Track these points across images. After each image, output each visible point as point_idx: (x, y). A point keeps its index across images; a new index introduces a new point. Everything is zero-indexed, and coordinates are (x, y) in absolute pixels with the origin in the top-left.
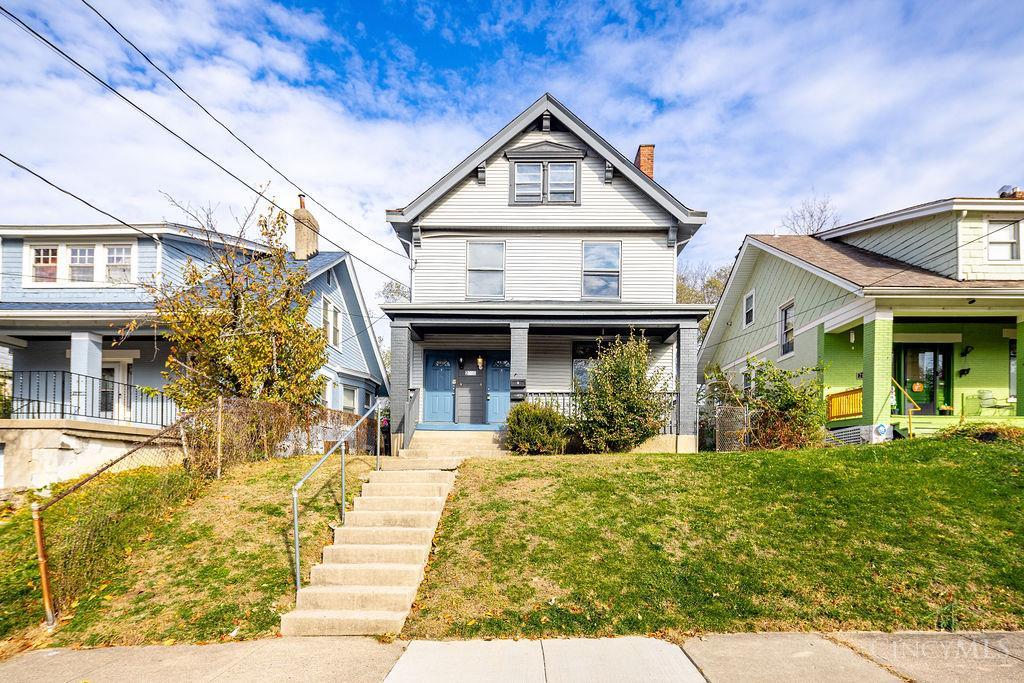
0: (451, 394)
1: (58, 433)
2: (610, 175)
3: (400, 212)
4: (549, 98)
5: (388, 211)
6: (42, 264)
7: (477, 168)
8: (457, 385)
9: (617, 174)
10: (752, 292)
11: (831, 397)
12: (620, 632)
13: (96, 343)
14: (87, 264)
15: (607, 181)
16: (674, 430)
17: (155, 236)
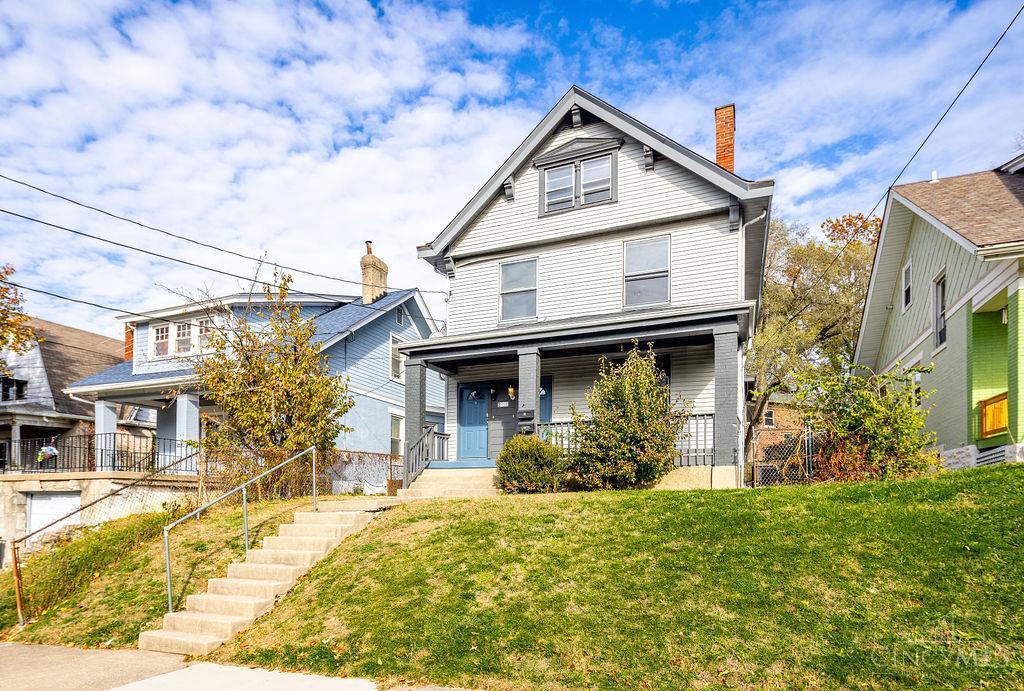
0: (485, 428)
1: (110, 482)
2: (650, 160)
3: (429, 246)
4: (576, 91)
5: (418, 248)
6: (160, 341)
7: (503, 185)
8: (490, 419)
9: (657, 157)
10: (909, 263)
11: (984, 404)
12: (356, 674)
13: (194, 403)
14: (187, 337)
15: (649, 167)
16: (708, 460)
17: (227, 307)
